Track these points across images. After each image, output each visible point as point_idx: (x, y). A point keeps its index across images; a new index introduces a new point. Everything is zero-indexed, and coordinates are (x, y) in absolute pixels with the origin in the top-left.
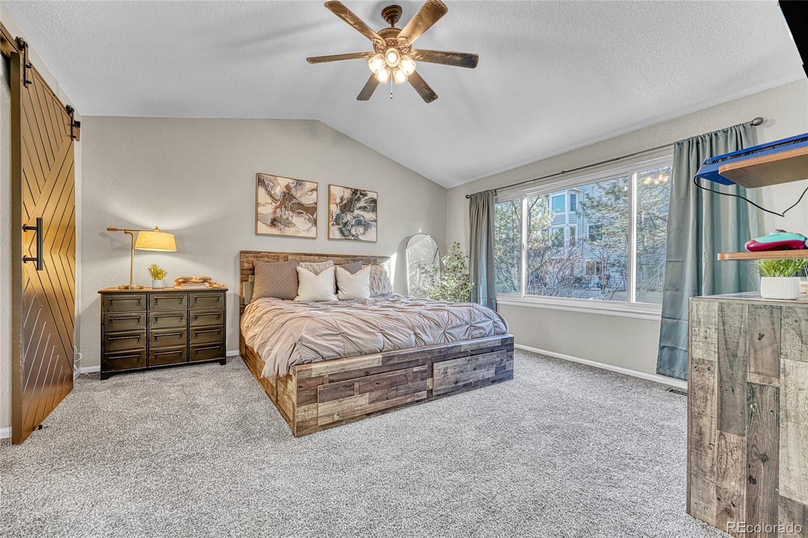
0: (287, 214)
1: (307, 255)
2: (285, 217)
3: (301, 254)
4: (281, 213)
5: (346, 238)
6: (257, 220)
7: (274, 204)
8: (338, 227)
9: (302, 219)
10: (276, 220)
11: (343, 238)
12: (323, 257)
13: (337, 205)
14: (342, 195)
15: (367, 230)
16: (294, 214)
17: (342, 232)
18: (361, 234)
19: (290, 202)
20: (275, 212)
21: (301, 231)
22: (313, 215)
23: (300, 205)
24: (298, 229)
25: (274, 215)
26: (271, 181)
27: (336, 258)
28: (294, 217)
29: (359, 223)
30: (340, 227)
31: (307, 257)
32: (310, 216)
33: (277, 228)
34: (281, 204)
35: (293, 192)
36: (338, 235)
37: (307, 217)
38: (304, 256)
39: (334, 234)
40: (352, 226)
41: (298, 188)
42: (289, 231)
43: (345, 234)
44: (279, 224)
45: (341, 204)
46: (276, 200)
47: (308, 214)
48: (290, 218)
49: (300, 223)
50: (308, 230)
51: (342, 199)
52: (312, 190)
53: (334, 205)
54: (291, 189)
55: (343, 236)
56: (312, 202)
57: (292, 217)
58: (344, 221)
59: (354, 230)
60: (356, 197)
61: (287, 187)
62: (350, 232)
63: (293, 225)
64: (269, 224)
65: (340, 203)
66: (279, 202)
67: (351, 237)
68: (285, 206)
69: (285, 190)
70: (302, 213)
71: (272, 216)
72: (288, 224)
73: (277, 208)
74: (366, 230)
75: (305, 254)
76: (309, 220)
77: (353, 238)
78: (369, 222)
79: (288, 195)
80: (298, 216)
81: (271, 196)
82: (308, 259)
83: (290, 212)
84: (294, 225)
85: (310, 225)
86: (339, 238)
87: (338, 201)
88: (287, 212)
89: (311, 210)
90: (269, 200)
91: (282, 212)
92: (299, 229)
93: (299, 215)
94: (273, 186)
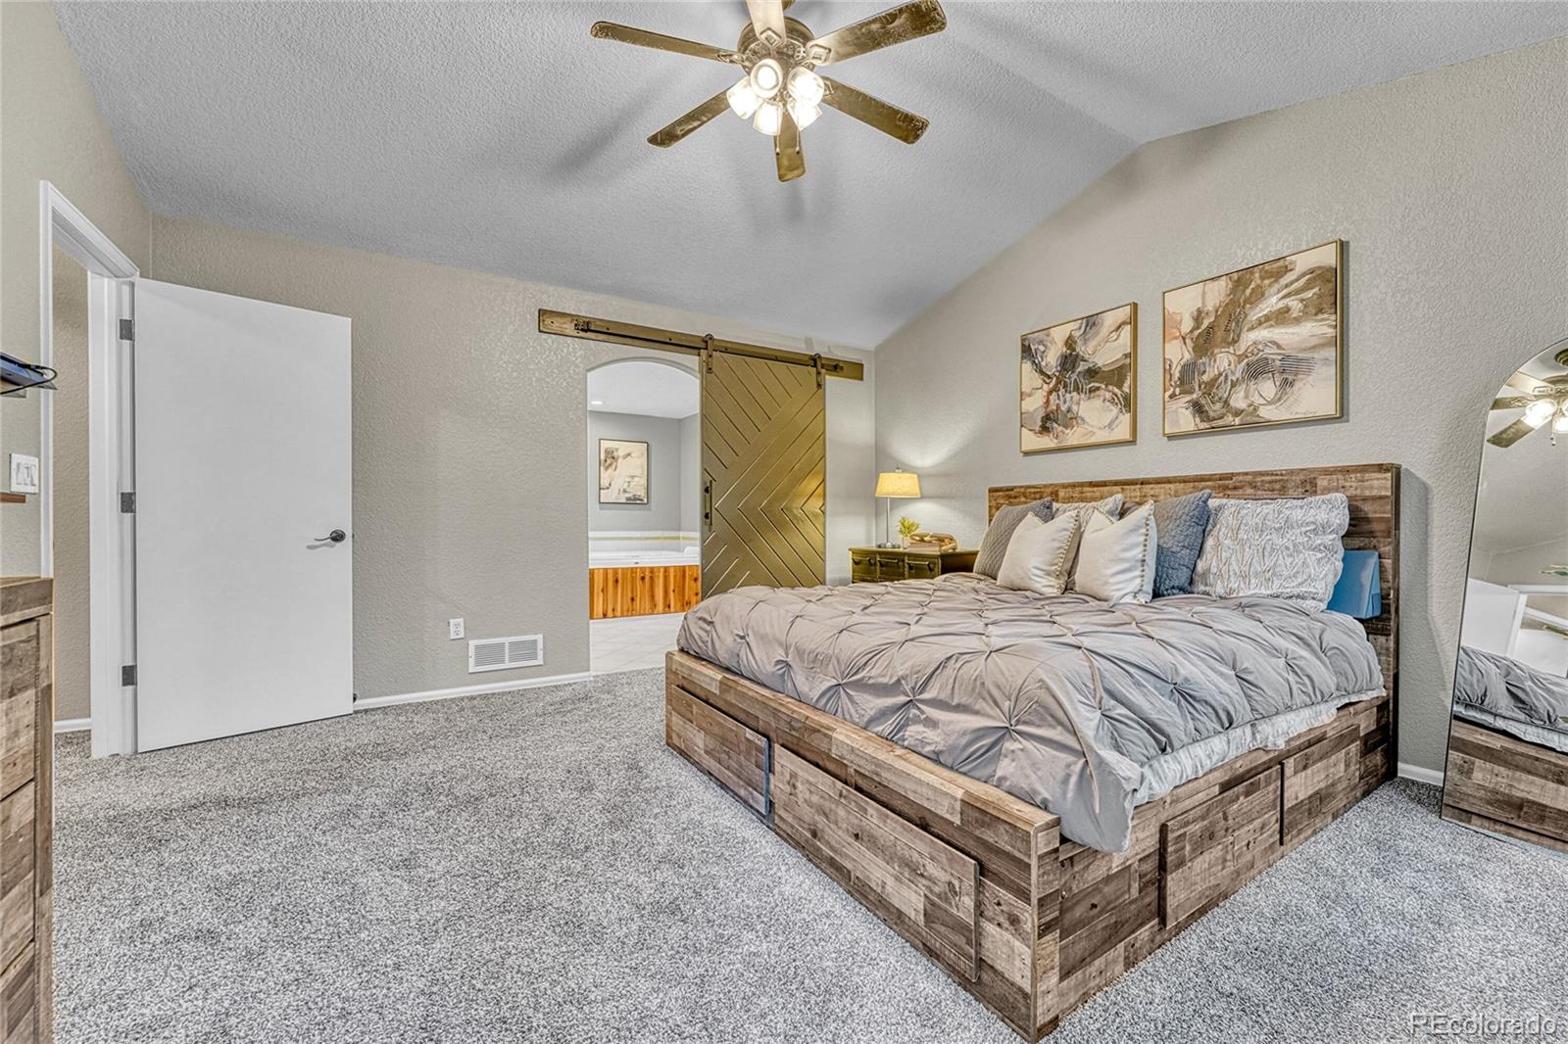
0: (1070, 400)
1: (1095, 486)
2: (1064, 408)
3: (1082, 485)
4: (1057, 401)
5: (1214, 424)
6: (1022, 426)
7: (1045, 386)
8: (1188, 398)
9: (1097, 403)
10: (1050, 419)
11: (1202, 426)
12: (1132, 487)
13: (1184, 339)
14: (1200, 305)
15: (1292, 384)
16: (1083, 396)
17: (1198, 408)
18: (1269, 403)
19: (1073, 372)
20: (1048, 402)
21: (1095, 430)
22: (1120, 387)
23: (1092, 373)
24: (1090, 429)
25: (1046, 408)
26: (1041, 342)
27: (1167, 486)
28: (1082, 402)
29: (1257, 369)
30: (1194, 396)
31: (1095, 489)
32: (1116, 390)
33: (1051, 435)
34: (1059, 382)
35: (1080, 349)
36: (1187, 421)
37: (1108, 395)
38: (1088, 489)
39: (1176, 422)
40: (1233, 385)
41: (1089, 335)
42: (1073, 437)
43: (1211, 414)
44: (1055, 425)
45: (1197, 333)
46: (1049, 377)
47: (1110, 387)
48: (1075, 408)
49: (1096, 415)
50: (1110, 425)
51: (1198, 318)
52: (1120, 327)
53: (1174, 342)
54: (1076, 342)
55: (1202, 421)
56: (1119, 356)
57: (1078, 404)
58: (1205, 378)
59: (1242, 394)
60: (1248, 292)
61: (1070, 342)
62: (1226, 403)
63: (1080, 421)
64: (1038, 429)
65: (1191, 332)
66: (1055, 379)
67: (1229, 419)
68: (1065, 382)
69: (1065, 349)
70: (1098, 388)
71: (1042, 413)
72: (1070, 420)
73: (1050, 393)
74: (1287, 383)
75: (1091, 484)
76: (1112, 401)
77: (1237, 421)
78: (1300, 355)
79: (1069, 361)
80: (1089, 398)
81: (1042, 372)
82: (1098, 494)
83: (1075, 394)
84: (1082, 419)
85: (1115, 410)
86: (1191, 427)
87: (1187, 325)
88: (1068, 395)
89: (1118, 377)
90: (1038, 381)
91: (1059, 398)
92: (1093, 426)
93: (1092, 395)
94: (1044, 351)
